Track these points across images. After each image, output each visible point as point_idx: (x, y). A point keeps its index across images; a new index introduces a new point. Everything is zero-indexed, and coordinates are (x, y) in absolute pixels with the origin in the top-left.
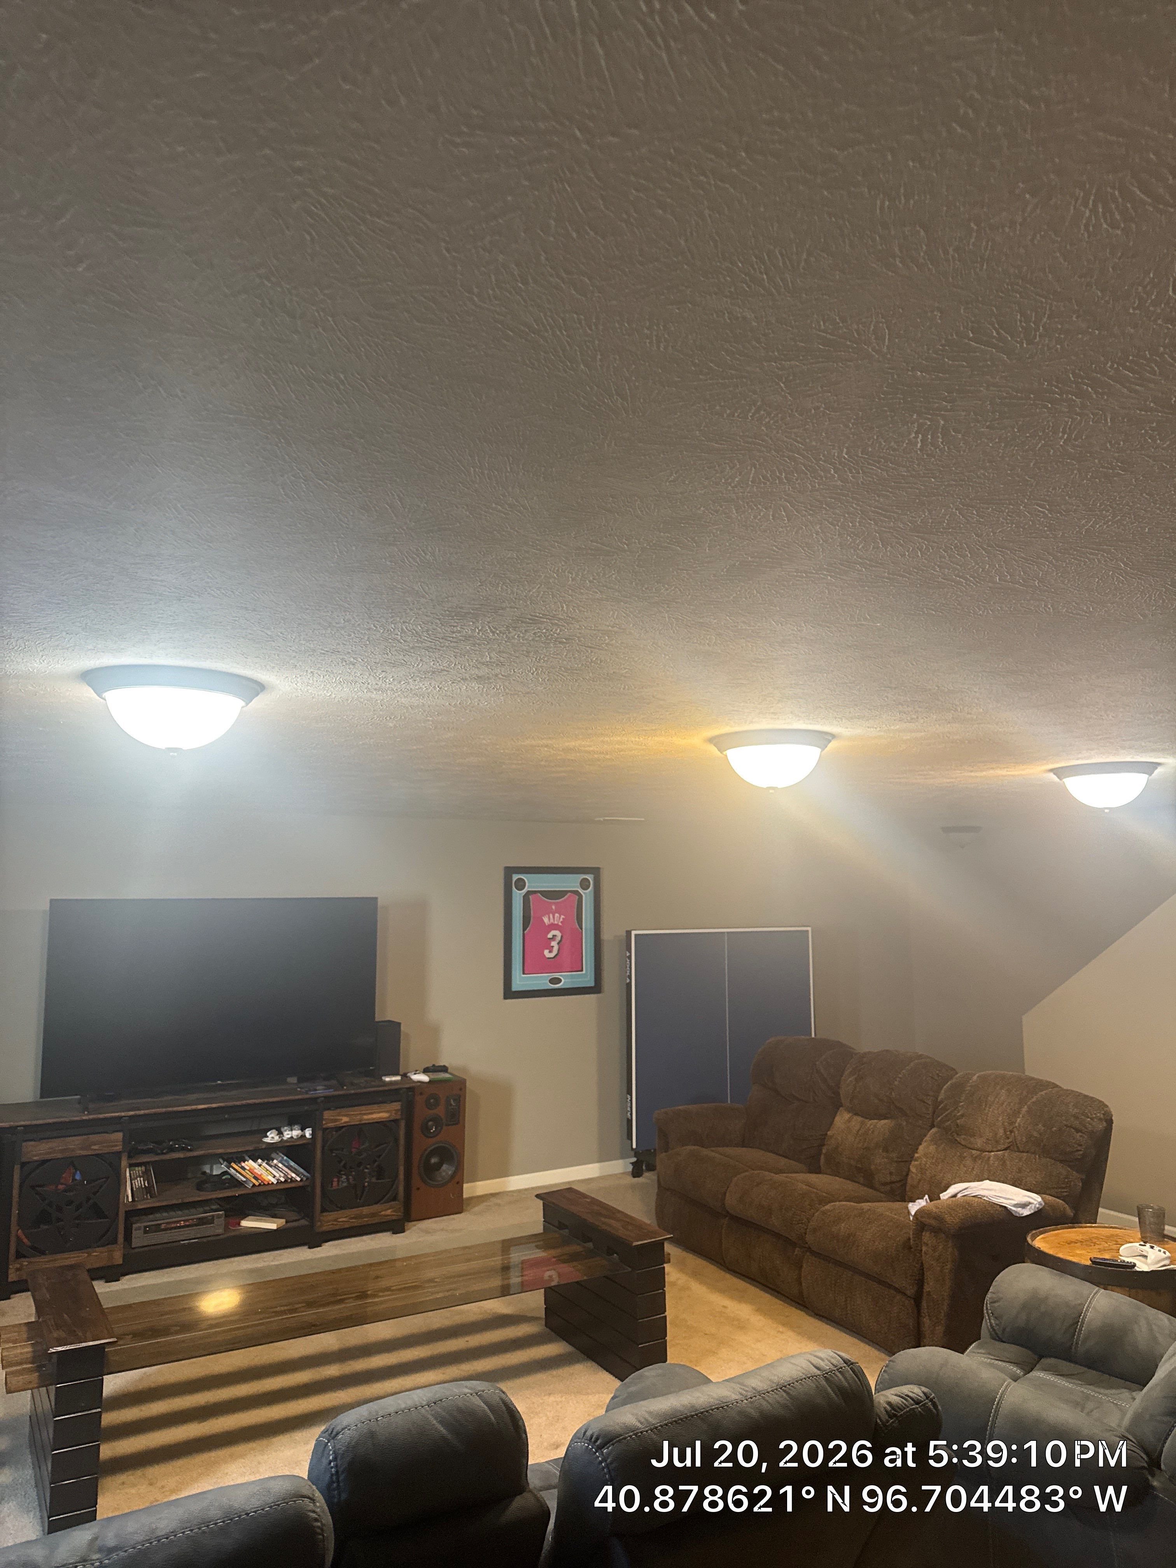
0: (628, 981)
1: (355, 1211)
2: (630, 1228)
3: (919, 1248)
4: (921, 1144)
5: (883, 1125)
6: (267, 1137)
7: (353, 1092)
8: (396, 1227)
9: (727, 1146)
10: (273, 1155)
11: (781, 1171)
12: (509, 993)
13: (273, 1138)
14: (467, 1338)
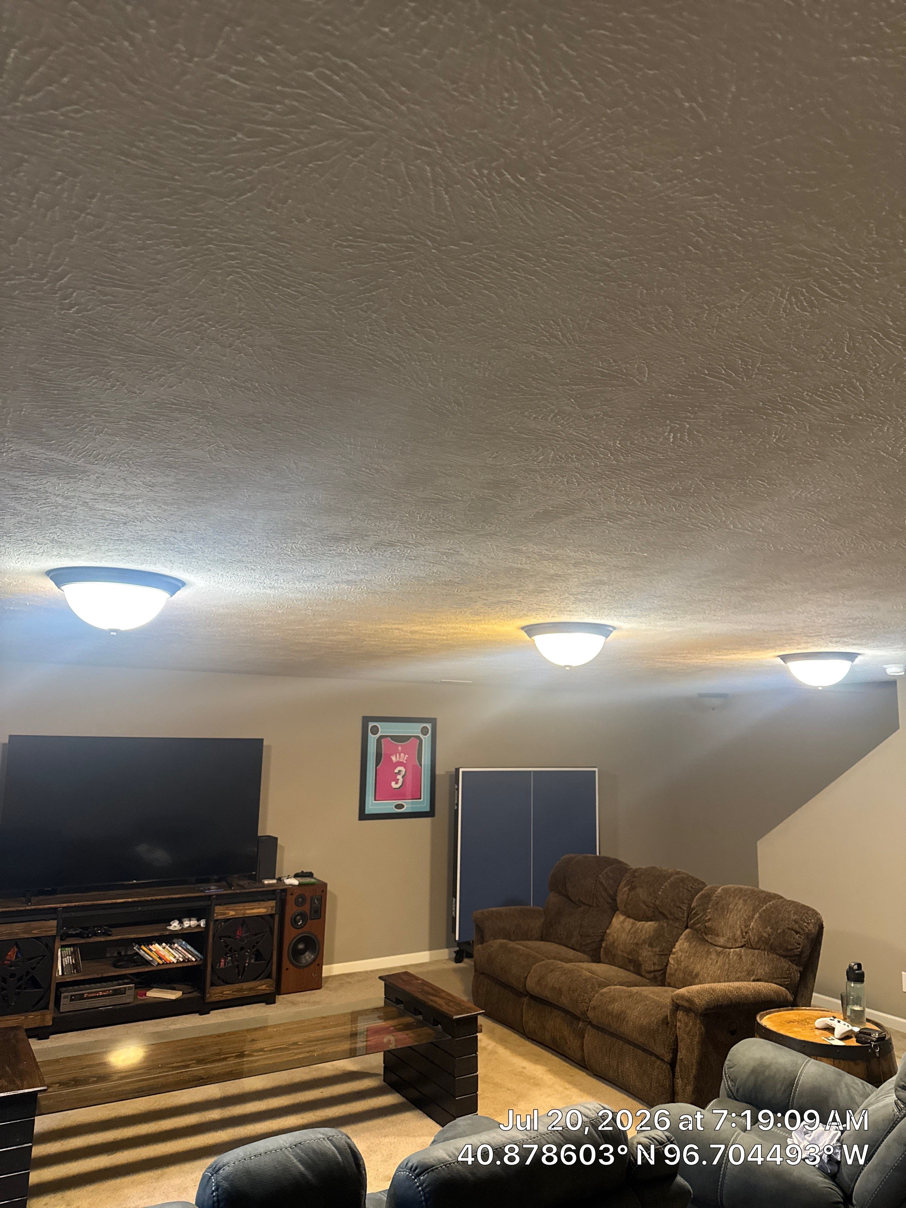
0: (456, 808)
1: (237, 986)
2: (451, 1004)
3: (674, 1024)
4: (677, 941)
5: (649, 926)
6: (171, 925)
7: (238, 891)
8: (269, 999)
9: (529, 940)
10: (175, 941)
11: (570, 961)
12: (363, 816)
13: (175, 926)
14: (321, 1090)
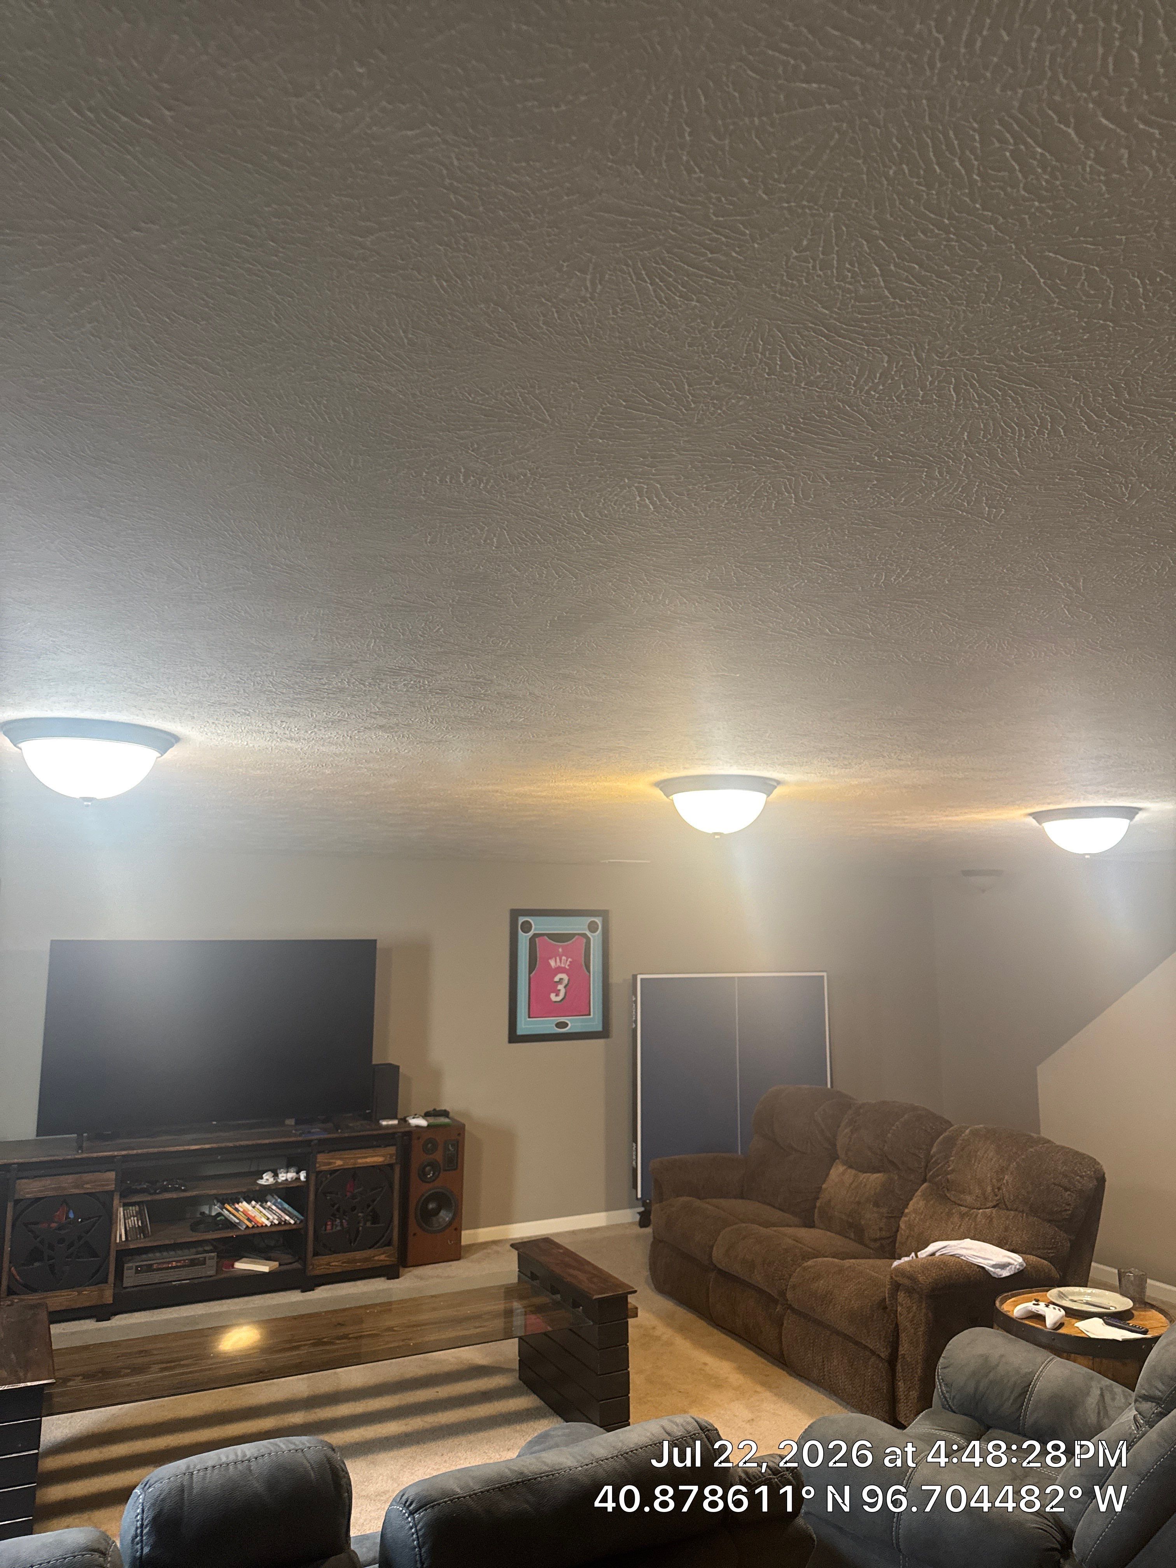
0: (634, 1026)
1: (348, 1255)
2: (595, 1280)
3: (894, 1309)
4: (911, 1199)
5: (875, 1179)
6: (262, 1178)
7: (346, 1135)
8: (391, 1273)
9: (723, 1198)
10: (269, 1197)
11: (774, 1225)
12: (514, 1037)
13: (267, 1180)
